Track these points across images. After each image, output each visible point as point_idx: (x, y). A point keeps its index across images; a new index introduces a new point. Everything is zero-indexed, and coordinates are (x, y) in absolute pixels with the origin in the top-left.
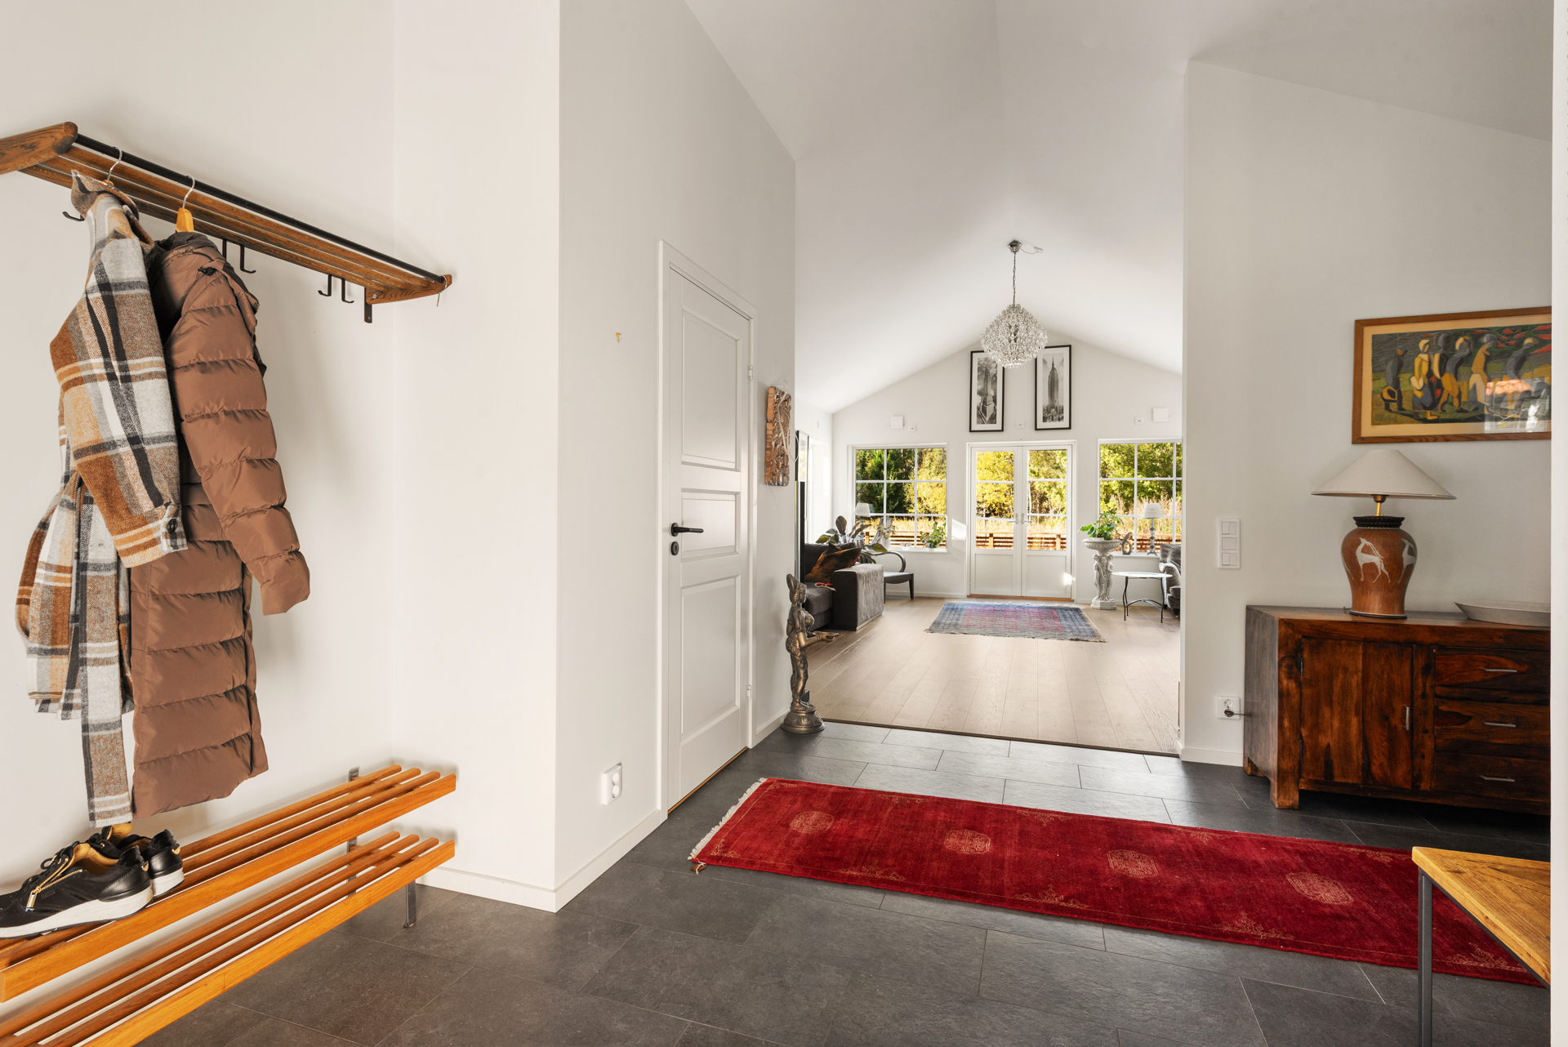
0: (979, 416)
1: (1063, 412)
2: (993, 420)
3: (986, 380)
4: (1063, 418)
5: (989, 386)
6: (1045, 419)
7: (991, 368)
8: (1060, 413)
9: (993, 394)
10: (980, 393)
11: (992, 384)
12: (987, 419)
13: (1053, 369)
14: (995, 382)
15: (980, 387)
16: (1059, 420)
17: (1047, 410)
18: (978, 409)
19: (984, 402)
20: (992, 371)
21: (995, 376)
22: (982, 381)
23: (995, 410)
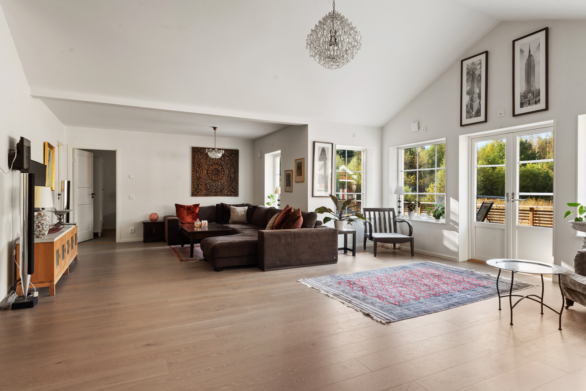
0: (468, 112)
1: (539, 95)
2: (478, 114)
3: (473, 81)
4: (539, 101)
5: (475, 85)
6: (522, 105)
7: (476, 70)
8: (536, 97)
9: (478, 92)
10: (468, 93)
11: (478, 83)
12: (474, 113)
13: (530, 55)
14: (479, 81)
15: (468, 88)
16: (536, 103)
17: (524, 96)
18: (467, 106)
19: (472, 100)
20: (477, 73)
21: (480, 76)
22: (470, 83)
23: (480, 105)
